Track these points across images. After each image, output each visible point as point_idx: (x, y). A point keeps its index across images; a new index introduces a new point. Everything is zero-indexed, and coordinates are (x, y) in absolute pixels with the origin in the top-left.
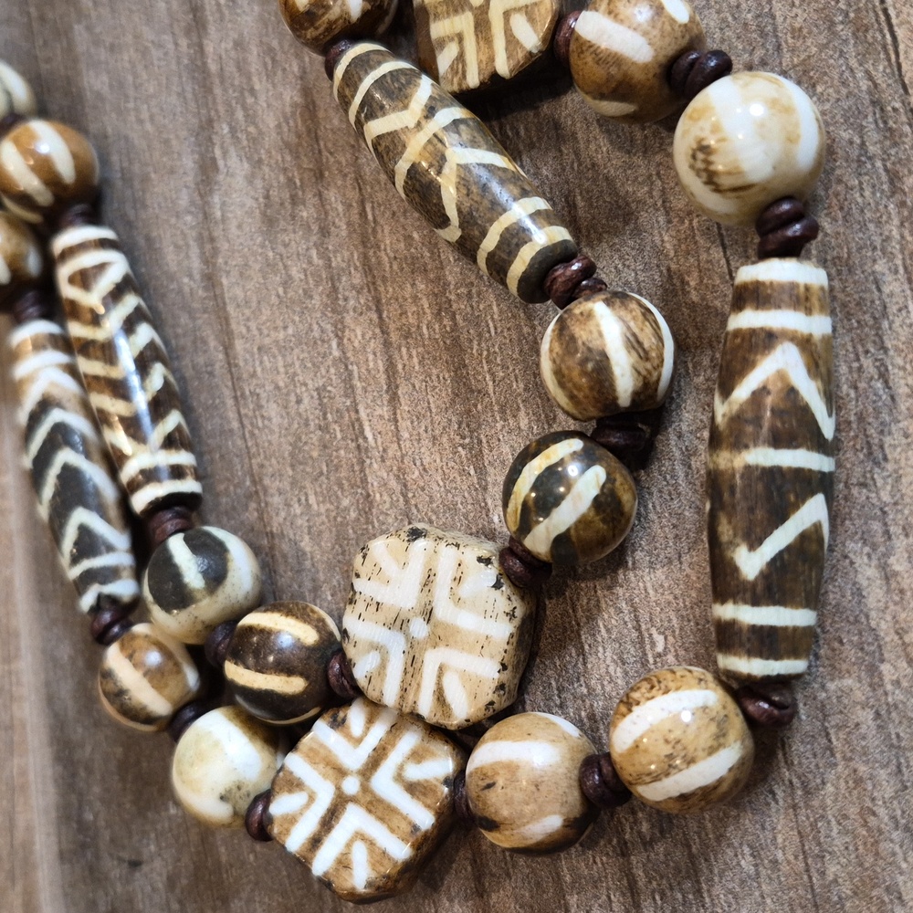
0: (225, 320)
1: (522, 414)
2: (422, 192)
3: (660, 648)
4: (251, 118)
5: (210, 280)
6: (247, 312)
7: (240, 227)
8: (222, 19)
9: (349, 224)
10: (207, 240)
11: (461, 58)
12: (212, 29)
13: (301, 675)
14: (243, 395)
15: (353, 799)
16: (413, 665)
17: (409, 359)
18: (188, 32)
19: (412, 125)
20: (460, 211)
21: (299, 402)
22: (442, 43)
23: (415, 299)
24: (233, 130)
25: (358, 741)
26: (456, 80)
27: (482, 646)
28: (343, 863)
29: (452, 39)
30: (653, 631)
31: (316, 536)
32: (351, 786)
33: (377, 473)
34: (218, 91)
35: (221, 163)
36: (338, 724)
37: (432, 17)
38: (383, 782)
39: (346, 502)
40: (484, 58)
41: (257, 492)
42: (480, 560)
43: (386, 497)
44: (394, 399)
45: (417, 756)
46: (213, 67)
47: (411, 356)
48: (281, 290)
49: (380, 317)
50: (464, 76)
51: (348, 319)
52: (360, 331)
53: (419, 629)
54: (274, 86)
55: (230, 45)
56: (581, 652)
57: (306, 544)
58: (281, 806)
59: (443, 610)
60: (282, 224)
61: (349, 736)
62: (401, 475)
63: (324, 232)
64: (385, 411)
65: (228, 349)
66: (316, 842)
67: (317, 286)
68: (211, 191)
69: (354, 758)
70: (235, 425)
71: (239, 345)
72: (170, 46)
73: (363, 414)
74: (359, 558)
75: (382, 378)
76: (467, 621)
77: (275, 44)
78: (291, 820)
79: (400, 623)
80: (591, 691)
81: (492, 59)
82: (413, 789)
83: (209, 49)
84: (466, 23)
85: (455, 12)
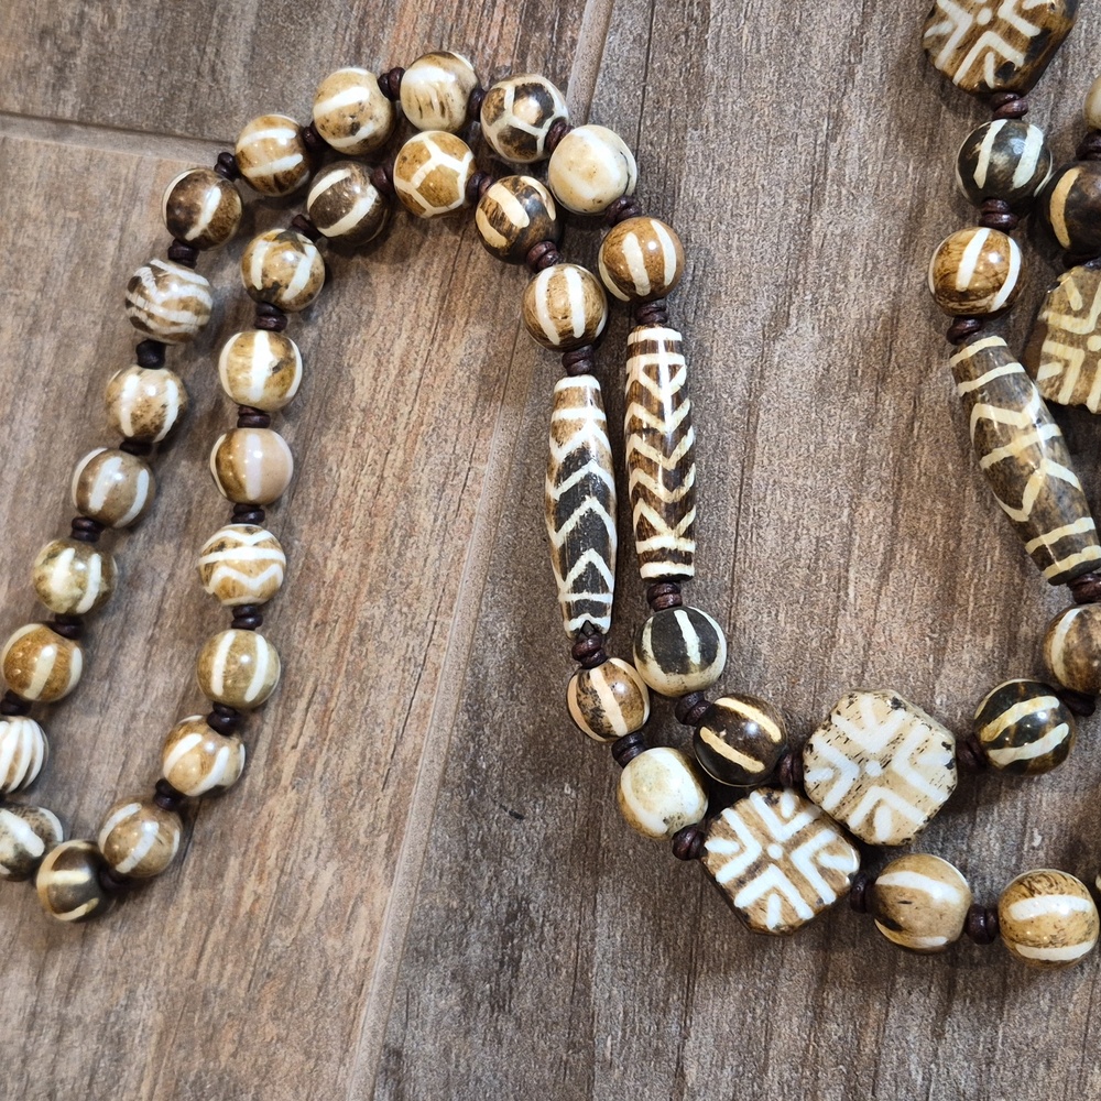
0: (751, 444)
1: (990, 637)
3: (1036, 843)
4: (835, 299)
5: (750, 408)
6: (775, 450)
7: (792, 380)
8: (839, 205)
9: (894, 428)
10: (758, 375)
11: (1061, 378)
12: (825, 209)
13: (764, 762)
14: (747, 509)
15: (775, 862)
16: (858, 790)
17: (909, 554)
18: (801, 200)
19: (1021, 427)
20: (1035, 507)
21: (797, 539)
22: (1049, 359)
23: (931, 513)
24: (815, 301)
25: (786, 821)
26: (1049, 390)
27: (920, 801)
28: (760, 905)
29: (1059, 361)
30: (1036, 831)
31: (775, 647)
32: (775, 852)
33: (846, 623)
34: (813, 262)
35: (793, 321)
36: (772, 802)
37: (1049, 336)
38: (801, 857)
39: (812, 633)
40: (1081, 390)
41: (733, 588)
42: (944, 744)
43: (849, 644)
44: (884, 577)
45: (831, 849)
47: (910, 553)
48: (812, 448)
49: (895, 511)
50: (1057, 391)
51: (865, 499)
52: (872, 513)
53: (874, 769)
54: (867, 286)
55: (838, 232)
56: (973, 822)
57: (765, 648)
58: (715, 845)
59: (899, 765)
60: (833, 398)
61: (779, 815)
62: (870, 633)
63: (870, 422)
64: (873, 583)
65: (745, 469)
66: (741, 882)
67: (847, 460)
68: (775, 339)
69: (783, 833)
70: (732, 529)
71: (757, 471)
72: (780, 200)
73: (852, 575)
74: (845, 702)
75: (880, 558)
76: (915, 780)
77: (881, 254)
78: (724, 859)
79: (861, 759)
80: (970, 850)
82: (824, 872)
83: (818, 224)
84: (1076, 356)
85: (1072, 344)
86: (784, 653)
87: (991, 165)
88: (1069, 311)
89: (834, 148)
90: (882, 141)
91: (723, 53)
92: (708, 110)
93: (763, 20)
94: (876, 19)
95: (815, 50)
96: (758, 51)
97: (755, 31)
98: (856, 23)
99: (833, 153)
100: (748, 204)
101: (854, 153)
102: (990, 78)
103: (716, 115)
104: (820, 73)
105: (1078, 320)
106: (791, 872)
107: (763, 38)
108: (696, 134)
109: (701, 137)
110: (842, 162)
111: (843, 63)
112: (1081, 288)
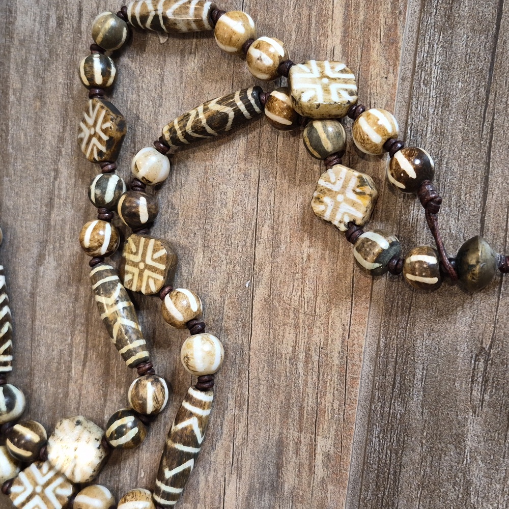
0: (34, 311)
1: (122, 389)
2: (108, 325)
3: (142, 476)
4: (61, 248)
5: (33, 295)
6: (43, 313)
7: (48, 282)
8: (60, 208)
9: (85, 301)
10: (35, 281)
11: (132, 280)
12: (55, 209)
13: (31, 451)
14: (34, 339)
15: (39, 494)
17: (92, 355)
18: (46, 206)
19: (110, 304)
20: (117, 338)
21: (53, 351)
22: (128, 272)
24: (54, 248)
25: (44, 475)
26: (129, 286)
29: (131, 273)
30: (142, 470)
31: (47, 398)
32: (39, 489)
33: (72, 386)
34: (52, 232)
35: (47, 257)
36: (39, 467)
37: (127, 263)
38: (49, 491)
39: (60, 391)
40: (139, 285)
41: (31, 374)
42: (96, 439)
43: (73, 395)
44: (84, 365)
45: (61, 486)
46: (52, 223)
47: (93, 354)
48: (57, 311)
49: (87, 337)
50: (131, 286)
51: (76, 332)
52: (79, 338)
54: (72, 242)
55: (61, 219)
56: (120, 468)
57: (43, 398)
58: (14, 489)
60: (63, 290)
61: (41, 472)
62: (80, 390)
63: (76, 299)
64: (81, 368)
65: (33, 321)
66: (23, 504)
67: (69, 315)
68: (41, 265)
69: (42, 480)
70: (29, 348)
71: (37, 323)
72: (39, 206)
73: (73, 365)
74: (59, 423)
75: (82, 357)
77: (76, 227)
78: (17, 495)
80: (119, 481)
81: (141, 287)
82: (58, 497)
83: (53, 216)
84: (136, 271)
85: (134, 266)
86: (50, 400)
87: (95, 194)
88: (132, 253)
89: (57, 183)
90: (73, 180)
91: (15, 144)
92: (11, 168)
93: (28, 130)
94: (68, 128)
95: (47, 142)
96: (27, 143)
97: (25, 135)
98: (61, 131)
99: (56, 186)
100: (28, 208)
101: (64, 185)
102: (96, 156)
103: (14, 171)
104: (50, 151)
105: (135, 256)
106: (44, 498)
107: (29, 138)
108: (7, 179)
109: (9, 180)
110: (60, 189)
111: (58, 147)
112: (135, 243)
